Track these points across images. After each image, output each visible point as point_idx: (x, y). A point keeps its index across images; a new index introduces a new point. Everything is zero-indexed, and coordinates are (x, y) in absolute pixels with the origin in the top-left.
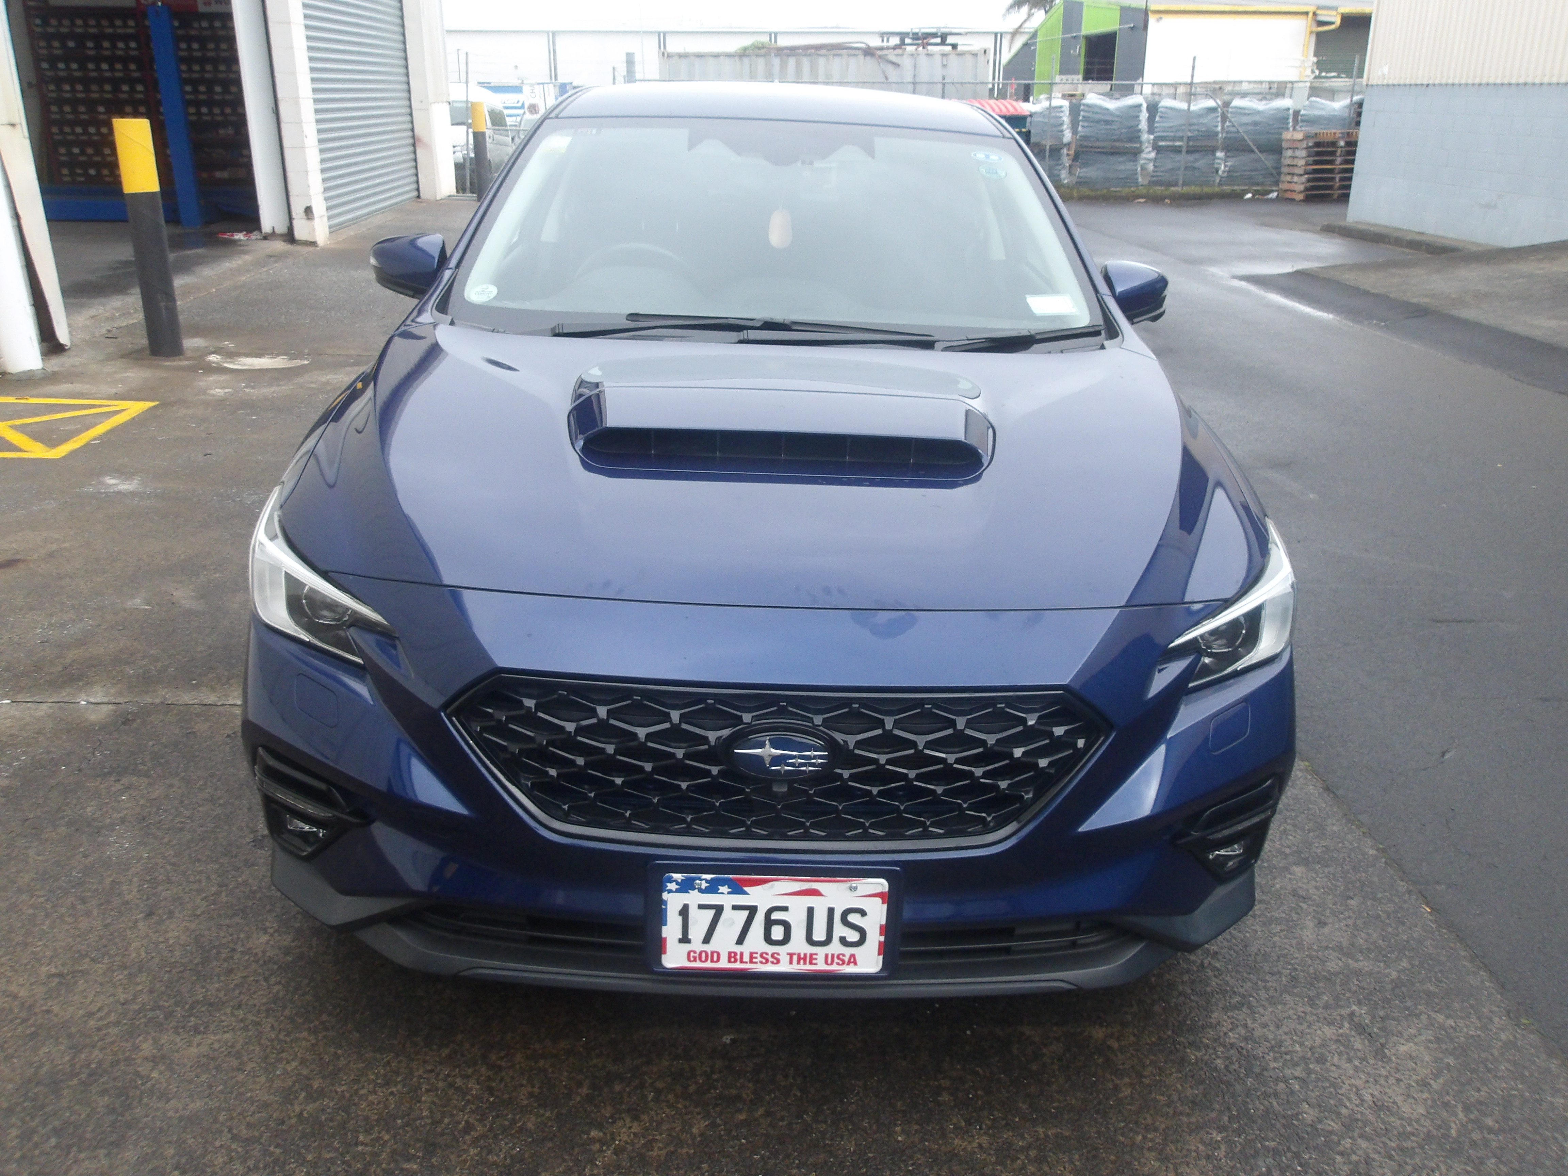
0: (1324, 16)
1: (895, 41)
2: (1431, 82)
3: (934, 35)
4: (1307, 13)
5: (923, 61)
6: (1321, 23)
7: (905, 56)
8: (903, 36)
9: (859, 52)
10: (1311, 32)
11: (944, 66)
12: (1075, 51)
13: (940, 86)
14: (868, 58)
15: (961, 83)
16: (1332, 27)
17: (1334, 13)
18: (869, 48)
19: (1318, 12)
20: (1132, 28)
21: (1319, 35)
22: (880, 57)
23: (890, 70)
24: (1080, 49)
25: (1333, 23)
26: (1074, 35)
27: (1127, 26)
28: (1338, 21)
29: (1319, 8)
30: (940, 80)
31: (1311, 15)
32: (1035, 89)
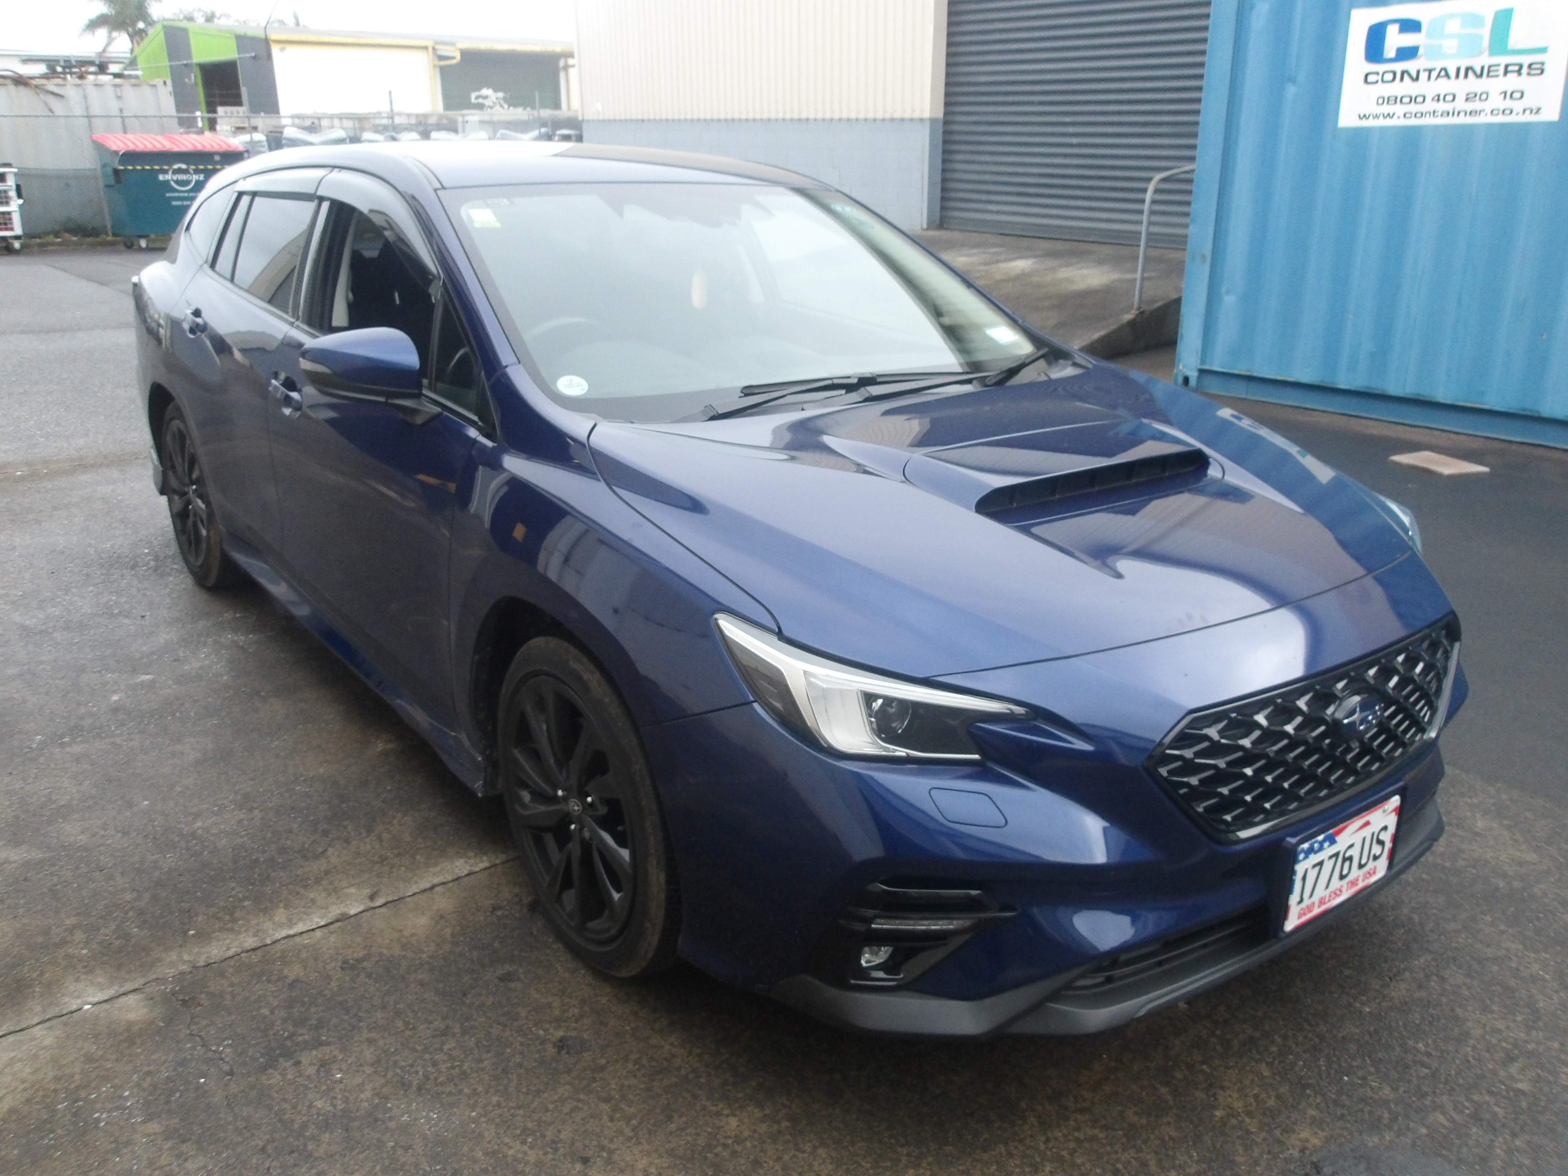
0: (444, 51)
1: (42, 69)
2: (646, 117)
3: (91, 63)
4: (426, 48)
5: (92, 92)
6: (441, 58)
7: (69, 87)
8: (51, 63)
9: (8, 82)
10: (435, 66)
11: (119, 98)
12: (190, 78)
13: (119, 120)
14: (21, 88)
15: (145, 117)
16: (454, 62)
17: (453, 48)
18: (21, 76)
19: (437, 47)
20: (254, 58)
21: (443, 69)
22: (37, 87)
23: (53, 102)
24: (194, 79)
25: (453, 58)
26: (185, 62)
27: (248, 55)
28: (458, 56)
29: (436, 43)
30: (116, 113)
31: (430, 49)
32: (219, 121)
